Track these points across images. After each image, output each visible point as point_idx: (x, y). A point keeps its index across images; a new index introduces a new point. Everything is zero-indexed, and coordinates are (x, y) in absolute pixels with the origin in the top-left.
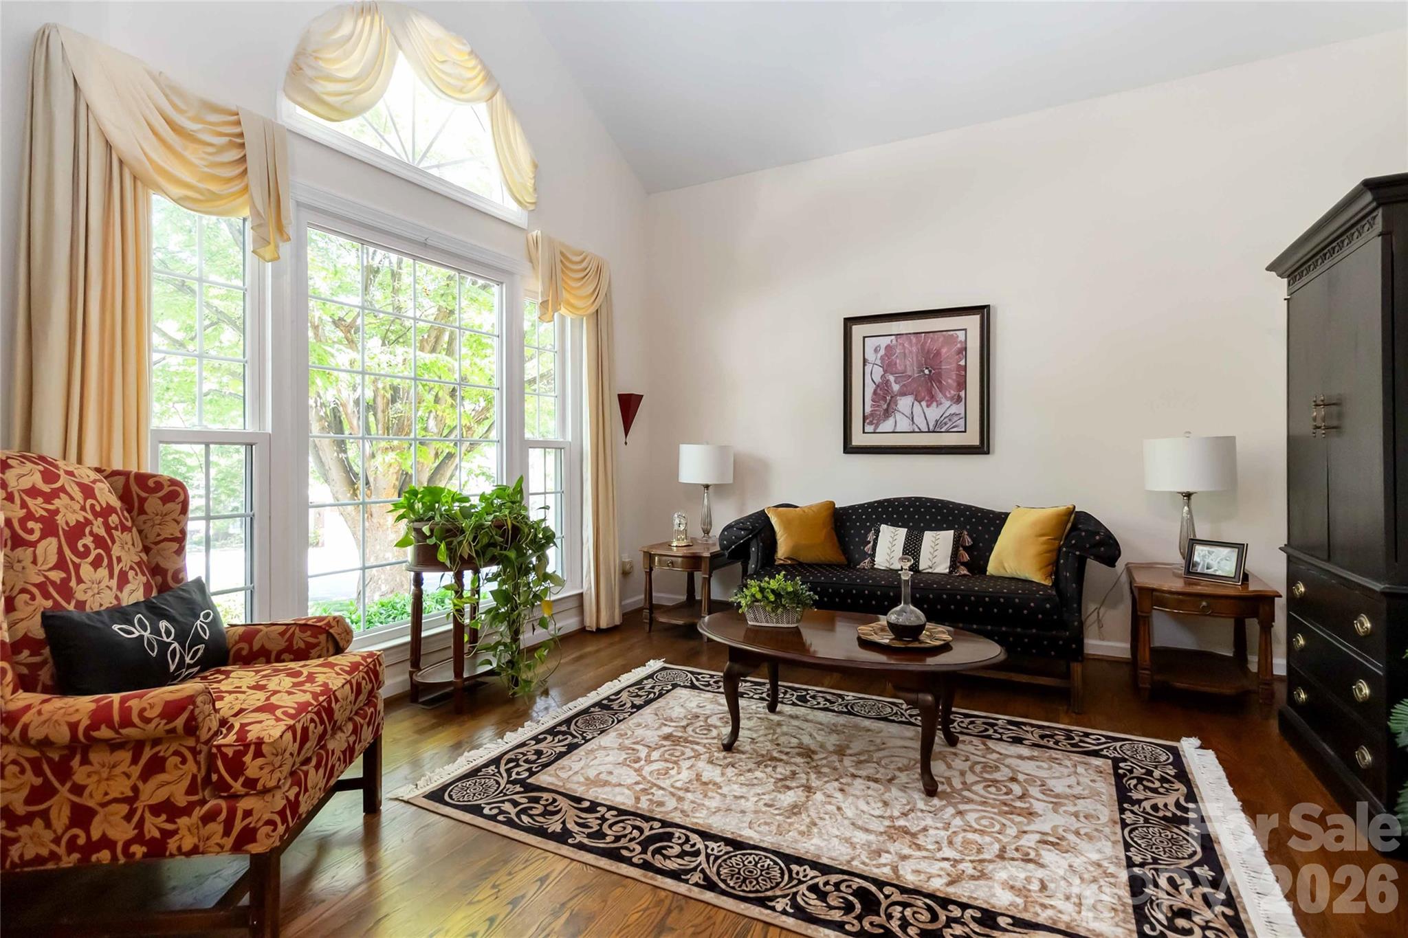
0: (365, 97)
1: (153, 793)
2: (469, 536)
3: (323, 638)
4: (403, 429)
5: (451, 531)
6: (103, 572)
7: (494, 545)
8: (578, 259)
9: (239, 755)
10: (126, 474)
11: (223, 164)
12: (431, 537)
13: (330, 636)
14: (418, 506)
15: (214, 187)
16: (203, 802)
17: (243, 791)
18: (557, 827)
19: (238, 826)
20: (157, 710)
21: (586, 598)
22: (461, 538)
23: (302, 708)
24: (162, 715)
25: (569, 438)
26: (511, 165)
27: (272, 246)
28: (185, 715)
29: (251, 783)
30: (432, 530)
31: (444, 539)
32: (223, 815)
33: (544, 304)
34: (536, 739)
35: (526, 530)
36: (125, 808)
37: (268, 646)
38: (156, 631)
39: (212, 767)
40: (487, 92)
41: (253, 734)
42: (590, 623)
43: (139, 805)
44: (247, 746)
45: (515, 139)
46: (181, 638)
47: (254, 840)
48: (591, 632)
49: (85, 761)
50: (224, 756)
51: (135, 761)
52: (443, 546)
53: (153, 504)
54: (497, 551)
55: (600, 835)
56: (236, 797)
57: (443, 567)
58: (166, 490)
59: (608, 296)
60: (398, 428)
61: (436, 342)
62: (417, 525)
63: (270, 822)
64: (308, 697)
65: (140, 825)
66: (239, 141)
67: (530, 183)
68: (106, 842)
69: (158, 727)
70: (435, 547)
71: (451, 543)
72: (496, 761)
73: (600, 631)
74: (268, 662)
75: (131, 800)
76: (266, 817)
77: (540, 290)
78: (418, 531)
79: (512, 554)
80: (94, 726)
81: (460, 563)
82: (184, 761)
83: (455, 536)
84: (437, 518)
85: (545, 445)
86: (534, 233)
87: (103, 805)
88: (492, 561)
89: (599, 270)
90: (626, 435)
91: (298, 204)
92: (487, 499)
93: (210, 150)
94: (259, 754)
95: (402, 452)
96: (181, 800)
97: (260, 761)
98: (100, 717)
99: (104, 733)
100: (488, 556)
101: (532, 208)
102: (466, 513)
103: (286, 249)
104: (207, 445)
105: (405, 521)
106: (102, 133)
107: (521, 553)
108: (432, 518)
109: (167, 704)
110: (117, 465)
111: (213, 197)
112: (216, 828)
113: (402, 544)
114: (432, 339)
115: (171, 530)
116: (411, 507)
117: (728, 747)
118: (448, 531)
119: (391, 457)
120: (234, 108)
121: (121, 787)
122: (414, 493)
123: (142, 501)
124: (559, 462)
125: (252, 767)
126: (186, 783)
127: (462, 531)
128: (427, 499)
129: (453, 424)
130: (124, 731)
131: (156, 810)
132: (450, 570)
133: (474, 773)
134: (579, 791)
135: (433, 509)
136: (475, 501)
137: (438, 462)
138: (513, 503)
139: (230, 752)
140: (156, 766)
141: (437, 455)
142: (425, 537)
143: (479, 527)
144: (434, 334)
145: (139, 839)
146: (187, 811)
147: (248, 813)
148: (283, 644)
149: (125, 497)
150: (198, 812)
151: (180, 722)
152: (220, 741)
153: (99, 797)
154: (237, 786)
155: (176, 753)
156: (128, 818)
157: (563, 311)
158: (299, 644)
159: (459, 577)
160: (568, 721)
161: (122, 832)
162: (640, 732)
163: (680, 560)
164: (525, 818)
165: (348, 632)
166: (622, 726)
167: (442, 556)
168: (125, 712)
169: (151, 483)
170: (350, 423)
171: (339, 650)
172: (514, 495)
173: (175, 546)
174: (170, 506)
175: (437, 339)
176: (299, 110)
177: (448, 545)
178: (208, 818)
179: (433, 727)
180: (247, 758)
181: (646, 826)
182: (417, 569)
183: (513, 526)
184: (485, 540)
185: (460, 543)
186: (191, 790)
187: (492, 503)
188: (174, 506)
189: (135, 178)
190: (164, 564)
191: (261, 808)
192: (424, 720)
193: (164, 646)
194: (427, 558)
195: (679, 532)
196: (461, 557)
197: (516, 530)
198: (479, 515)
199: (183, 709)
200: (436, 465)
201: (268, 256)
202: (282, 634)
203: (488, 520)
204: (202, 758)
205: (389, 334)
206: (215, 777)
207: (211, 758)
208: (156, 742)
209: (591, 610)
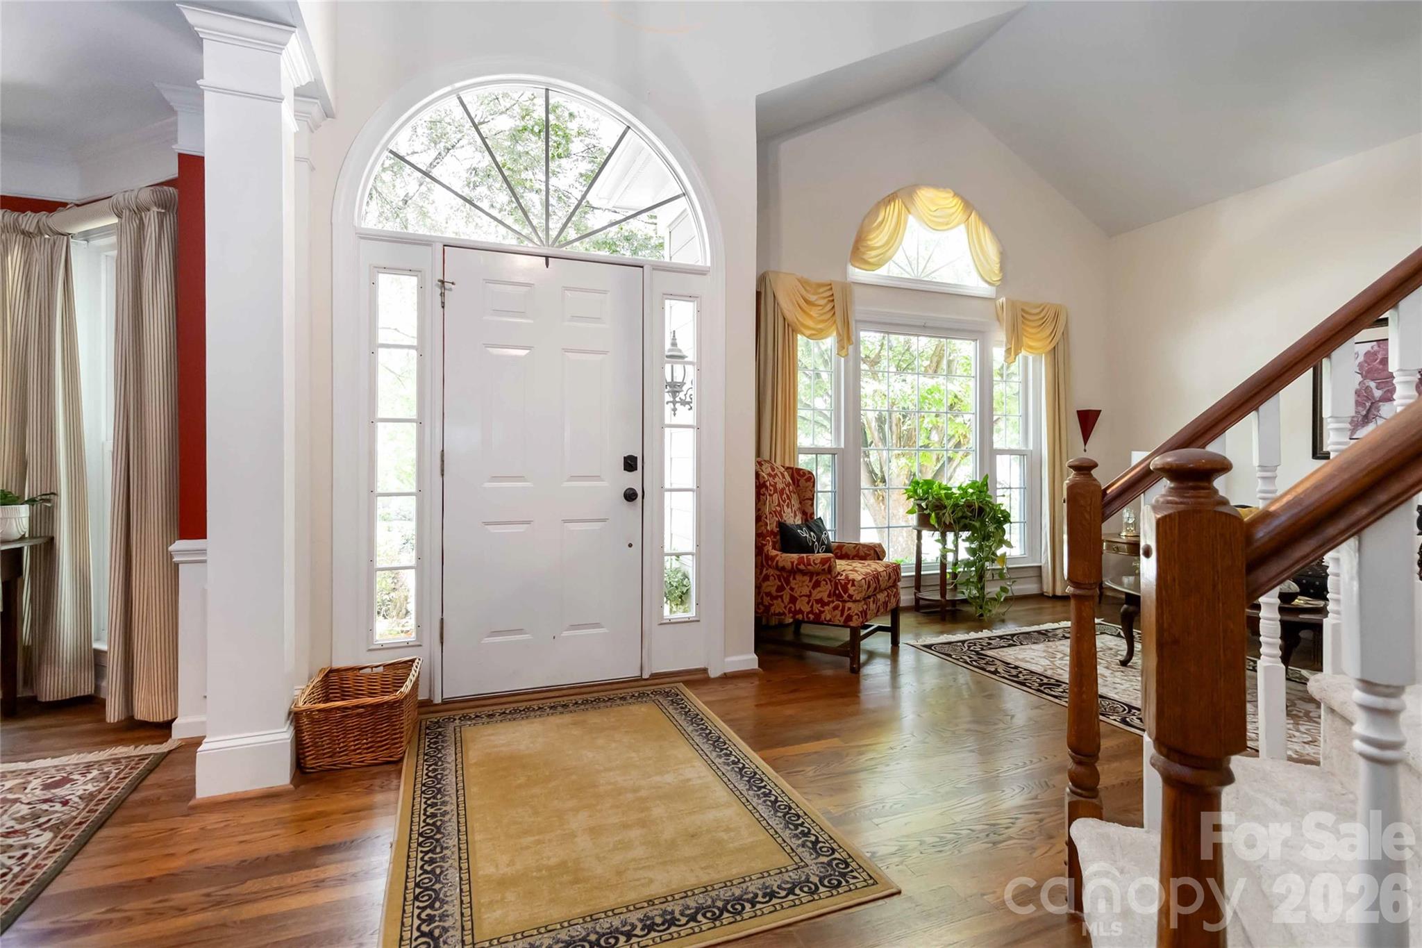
0: (889, 254)
1: (817, 594)
2: (949, 510)
3: (872, 552)
4: (912, 438)
5: (939, 506)
6: (790, 510)
7: (966, 518)
8: (1038, 310)
9: (846, 584)
10: (792, 468)
11: (825, 313)
12: (926, 509)
13: (875, 551)
14: (920, 491)
15: (820, 326)
16: (833, 602)
17: (848, 599)
18: (993, 669)
19: (846, 614)
20: (819, 561)
21: (1043, 570)
22: (944, 511)
23: (867, 574)
24: (820, 563)
25: (1031, 447)
26: (982, 258)
27: (845, 350)
28: (828, 565)
29: (850, 596)
30: (927, 505)
31: (935, 511)
32: (840, 608)
33: (1008, 351)
34: (990, 638)
35: (988, 510)
36: (807, 599)
37: (849, 553)
38: (810, 536)
39: (836, 588)
40: (965, 217)
41: (851, 577)
42: (1047, 588)
43: (812, 599)
44: (849, 581)
45: (985, 240)
46: (818, 540)
47: (851, 620)
48: (1048, 597)
49: (794, 579)
50: (841, 583)
51: (810, 581)
52: (933, 514)
53: (802, 482)
54: (967, 521)
55: (1017, 676)
56: (845, 601)
57: (933, 529)
58: (807, 476)
59: (1065, 334)
60: (907, 440)
61: (937, 367)
62: (918, 502)
63: (857, 614)
64: (869, 571)
65: (812, 607)
66: (831, 299)
67: (996, 267)
68: (801, 611)
69: (819, 567)
70: (929, 515)
71: (938, 514)
72: (963, 642)
73: (1055, 597)
74: (849, 559)
75: (809, 596)
76: (856, 612)
77: (1005, 340)
78: (919, 506)
79: (977, 524)
80: (799, 564)
81: (944, 528)
82: (827, 584)
83: (941, 509)
84: (930, 498)
85: (1011, 452)
86: (1001, 300)
87: (801, 596)
88: (965, 528)
89: (1057, 316)
90: (1085, 444)
91: (857, 321)
92: (963, 489)
93: (820, 308)
94: (853, 585)
95: (911, 457)
96: (826, 599)
97: (854, 588)
98: (801, 561)
99: (802, 567)
100: (962, 524)
101: (998, 283)
102: (949, 496)
103: (851, 348)
104: (817, 454)
105: (912, 499)
106: (782, 314)
107: (983, 523)
108: (927, 498)
109: (822, 559)
110: (787, 465)
111: (821, 330)
112: (838, 612)
113: (910, 512)
114: (934, 365)
115: (809, 495)
116: (915, 491)
117: (1124, 663)
118: (937, 506)
119: (903, 461)
120: (829, 282)
121: (806, 591)
122: (918, 483)
123: (798, 481)
124: (1022, 464)
125: (851, 590)
126: (828, 593)
127: (945, 507)
128: (925, 487)
129: (951, 433)
130: (809, 567)
131: (818, 601)
132: (937, 530)
133: (950, 643)
134: (1009, 661)
135: (928, 493)
136: (955, 490)
137: (939, 465)
138: (981, 492)
139: (843, 582)
140: (817, 585)
141: (938, 460)
142: (924, 509)
143: (956, 505)
144: (935, 359)
145: (811, 612)
146: (828, 604)
147: (849, 609)
148: (854, 553)
149: (792, 477)
150: (832, 605)
151: (826, 566)
152: (839, 578)
153: (798, 593)
154: (845, 597)
155: (824, 580)
156: (808, 603)
157: (1023, 353)
158: (862, 553)
159: (944, 536)
160: (1013, 635)
161: (806, 609)
162: (1062, 648)
163: (1126, 546)
164: (974, 663)
165: (884, 552)
166: (1050, 643)
167: (933, 521)
168: (808, 560)
169: (801, 473)
170: (872, 434)
171: (879, 559)
172: (983, 487)
173: (810, 502)
174: (809, 483)
175: (938, 363)
176: (857, 270)
177: (937, 515)
178: (835, 608)
179: (926, 623)
180: (849, 586)
181: (1044, 679)
182: (919, 528)
183: (980, 508)
184: (960, 514)
185: (944, 514)
186: (829, 596)
187: (966, 492)
188: (810, 484)
189: (793, 331)
190: (807, 511)
191: (855, 608)
192: (922, 619)
193: (813, 542)
194: (924, 522)
195: (1128, 524)
196: (945, 523)
197: (981, 510)
198: (957, 498)
199: (827, 562)
200: (937, 468)
201: (843, 355)
202: (855, 548)
203: (962, 502)
204: (833, 583)
205: (901, 363)
206: (837, 592)
207: (836, 584)
208: (818, 574)
209: (1048, 579)
